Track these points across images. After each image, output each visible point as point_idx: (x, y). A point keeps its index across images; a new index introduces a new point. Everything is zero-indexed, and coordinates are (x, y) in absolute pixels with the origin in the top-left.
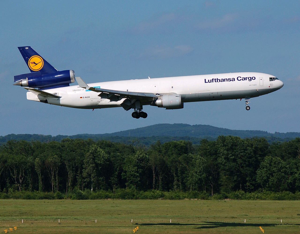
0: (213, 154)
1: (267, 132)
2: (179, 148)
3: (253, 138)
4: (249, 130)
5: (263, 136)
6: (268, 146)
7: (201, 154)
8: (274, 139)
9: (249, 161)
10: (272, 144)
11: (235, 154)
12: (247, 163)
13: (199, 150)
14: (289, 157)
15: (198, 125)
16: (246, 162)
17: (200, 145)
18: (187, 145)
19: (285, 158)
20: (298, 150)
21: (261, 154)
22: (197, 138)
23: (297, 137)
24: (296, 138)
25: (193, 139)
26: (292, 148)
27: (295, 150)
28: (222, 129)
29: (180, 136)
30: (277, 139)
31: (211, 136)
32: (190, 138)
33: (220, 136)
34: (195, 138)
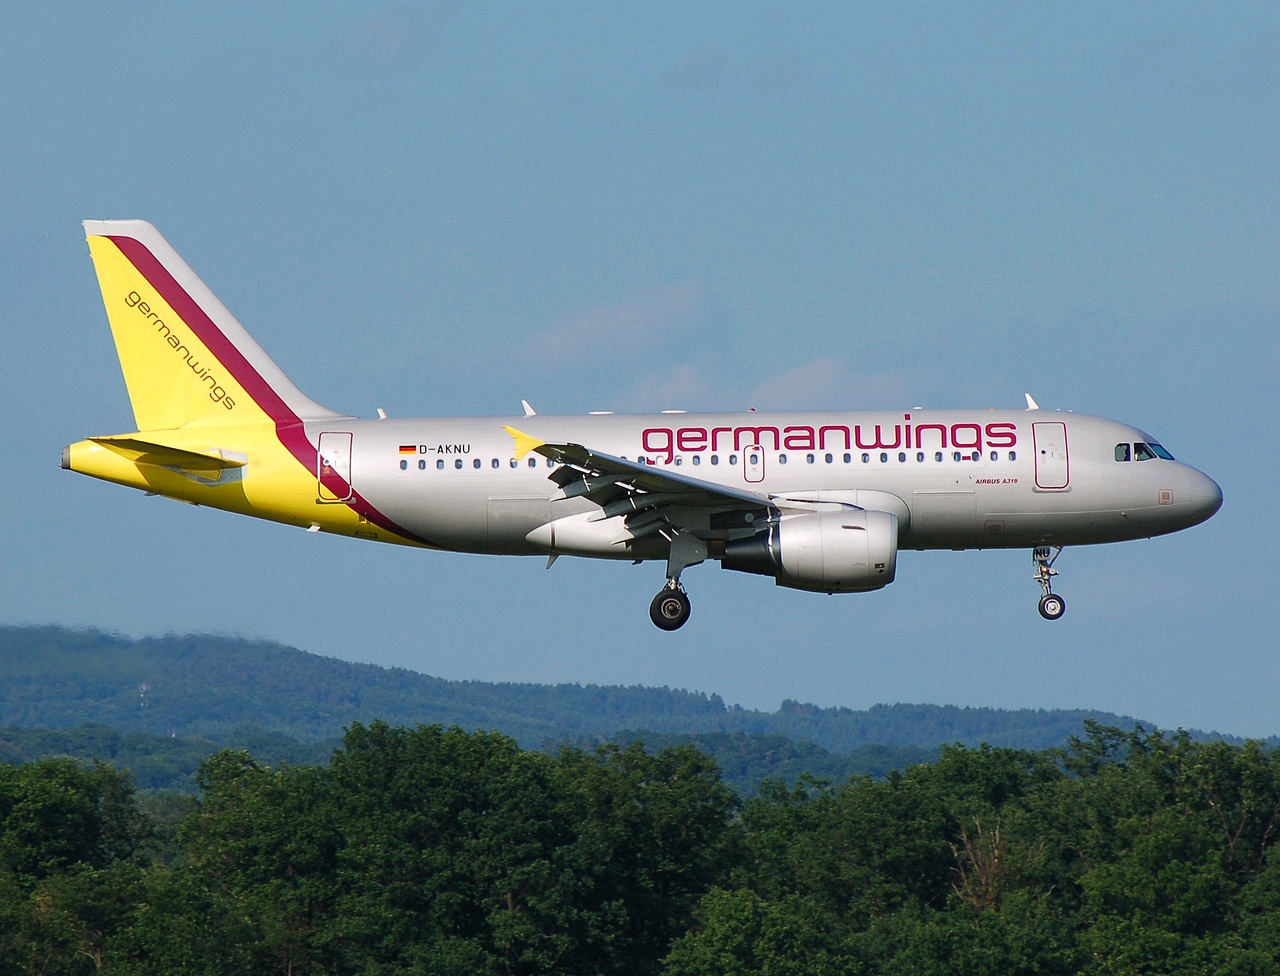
0: (305, 870)
1: (717, 703)
2: (27, 819)
3: (610, 748)
4: (578, 686)
6: (721, 813)
7: (204, 867)
9: (578, 929)
10: (758, 795)
11: (472, 873)
12: (563, 942)
13: (187, 838)
14: (888, 896)
15: (187, 639)
16: (559, 930)
17: (201, 796)
18: (92, 792)
19: (858, 904)
20: (961, 846)
21: (673, 873)
22: (175, 740)
23: (951, 744)
24: (945, 750)
25: (147, 752)
26: (917, 831)
27: (938, 844)
28: (370, 673)
29: (38, 726)
30: (798, 757)
31: (287, 730)
32: (116, 738)
33: (359, 729)
34: (160, 741)
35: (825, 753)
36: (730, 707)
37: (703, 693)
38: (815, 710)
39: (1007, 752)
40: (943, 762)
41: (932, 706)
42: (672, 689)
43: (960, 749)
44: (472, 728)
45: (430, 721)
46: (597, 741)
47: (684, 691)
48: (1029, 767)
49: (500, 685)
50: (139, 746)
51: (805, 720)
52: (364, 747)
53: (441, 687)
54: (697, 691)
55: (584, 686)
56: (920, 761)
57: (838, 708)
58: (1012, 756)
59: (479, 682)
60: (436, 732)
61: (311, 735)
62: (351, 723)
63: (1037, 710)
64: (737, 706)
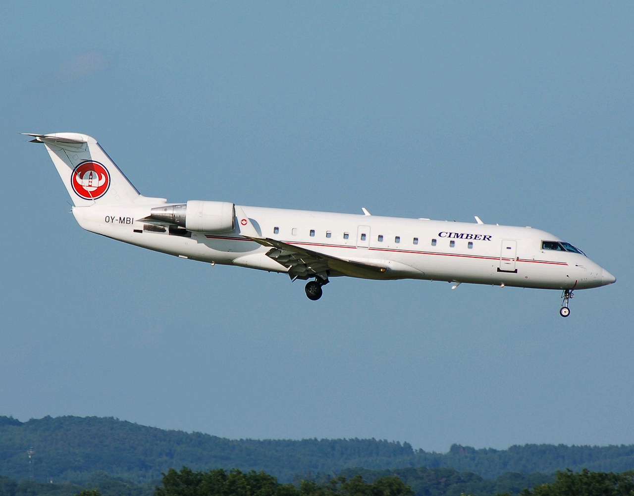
1: (408, 447)
3: (339, 480)
4: (316, 440)
5: (391, 468)
8: (444, 480)
15: (59, 419)
22: (53, 485)
23: (564, 470)
24: (561, 475)
25: (34, 493)
28: (178, 437)
30: (464, 482)
31: (126, 475)
32: (14, 485)
33: (173, 473)
34: (42, 485)
35: (480, 479)
36: (416, 450)
37: (398, 442)
38: (472, 451)
39: (601, 475)
40: (558, 482)
41: (549, 446)
42: (377, 440)
43: (569, 474)
44: (246, 470)
45: (219, 466)
46: (329, 475)
47: (386, 441)
48: (615, 484)
49: (265, 441)
50: (29, 490)
51: (466, 457)
52: (177, 485)
53: (226, 444)
54: (394, 441)
55: (319, 440)
56: (543, 482)
57: (487, 449)
58: (603, 477)
59: (250, 440)
60: (222, 474)
61: (141, 478)
62: (168, 470)
63: (619, 446)
64: (421, 450)
